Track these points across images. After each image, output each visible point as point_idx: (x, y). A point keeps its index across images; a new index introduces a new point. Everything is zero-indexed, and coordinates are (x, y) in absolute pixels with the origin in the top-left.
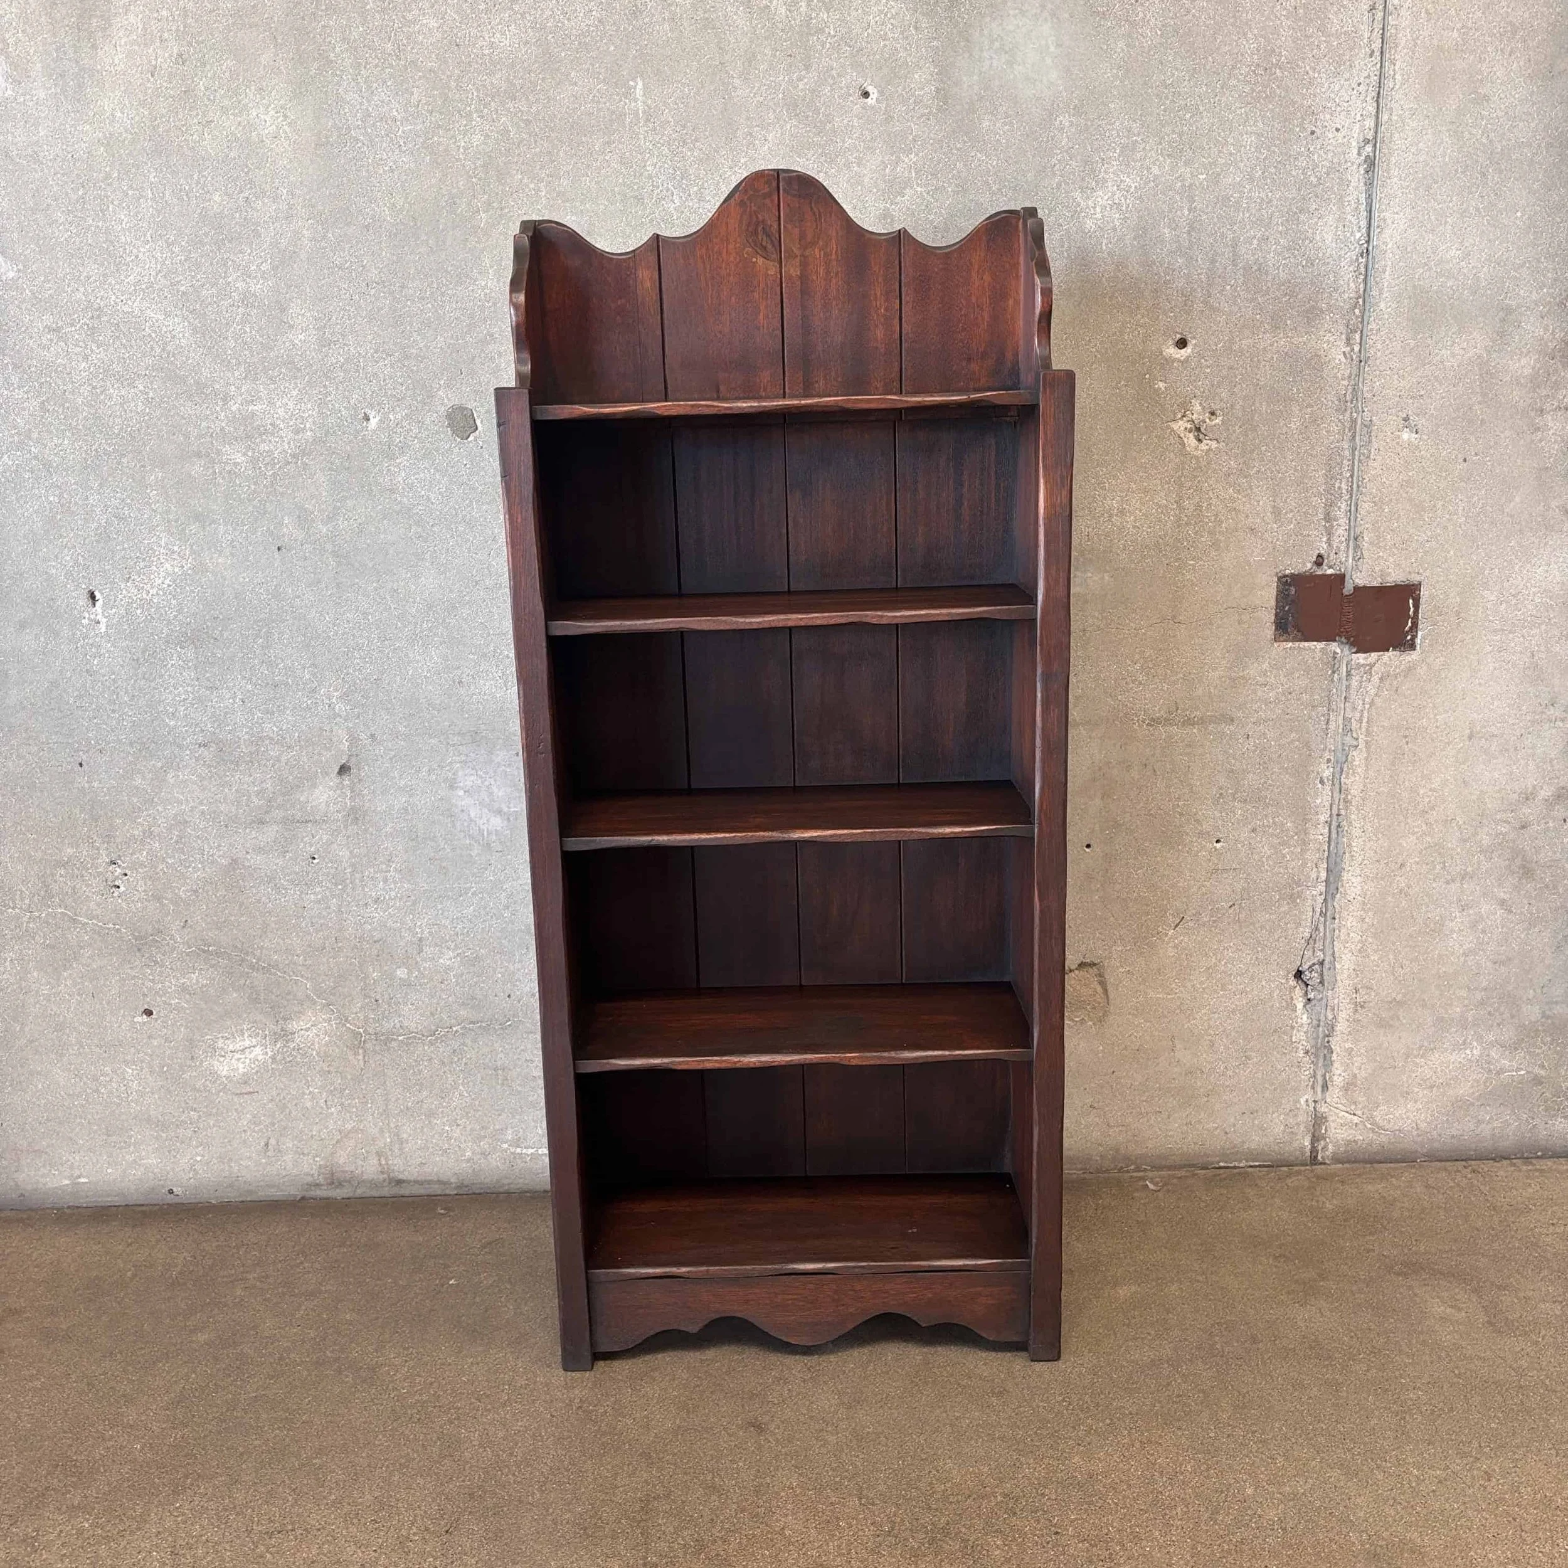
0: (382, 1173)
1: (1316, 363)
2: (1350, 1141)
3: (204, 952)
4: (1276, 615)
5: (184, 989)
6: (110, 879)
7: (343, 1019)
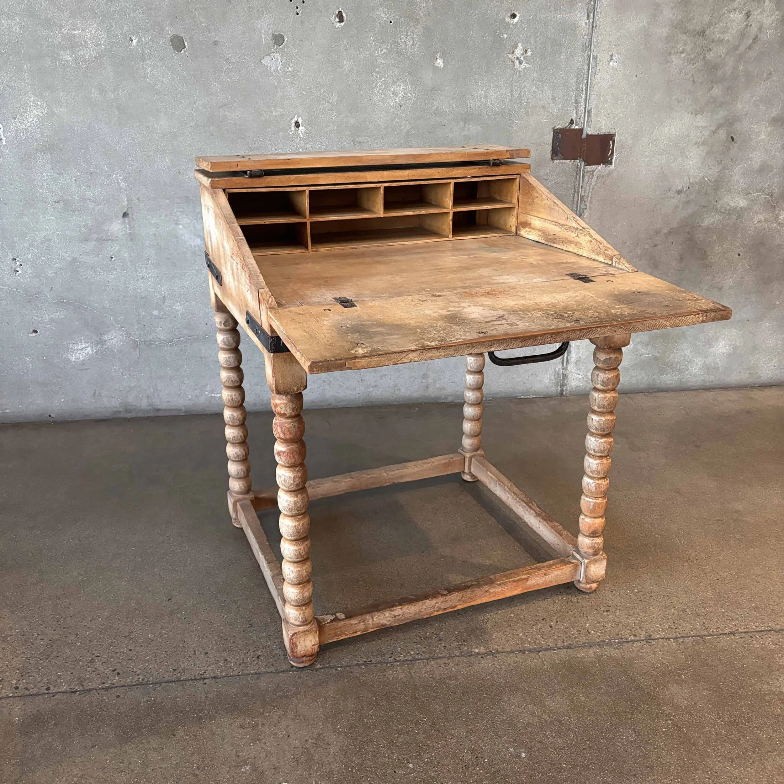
0: (149, 406)
1: (574, 27)
2: (577, 386)
3: (61, 302)
4: (553, 147)
5: (52, 320)
6: (14, 267)
7: (128, 334)
